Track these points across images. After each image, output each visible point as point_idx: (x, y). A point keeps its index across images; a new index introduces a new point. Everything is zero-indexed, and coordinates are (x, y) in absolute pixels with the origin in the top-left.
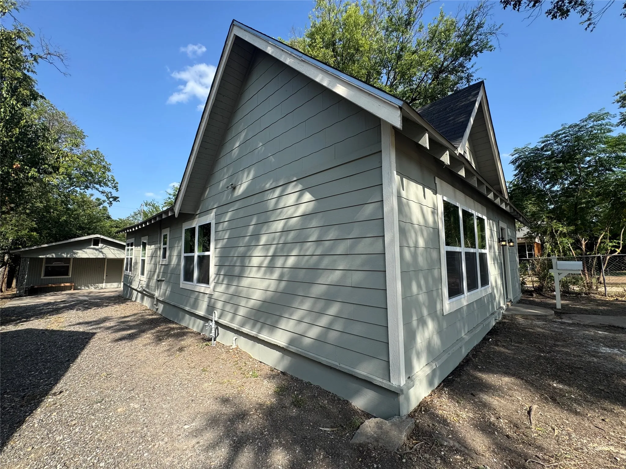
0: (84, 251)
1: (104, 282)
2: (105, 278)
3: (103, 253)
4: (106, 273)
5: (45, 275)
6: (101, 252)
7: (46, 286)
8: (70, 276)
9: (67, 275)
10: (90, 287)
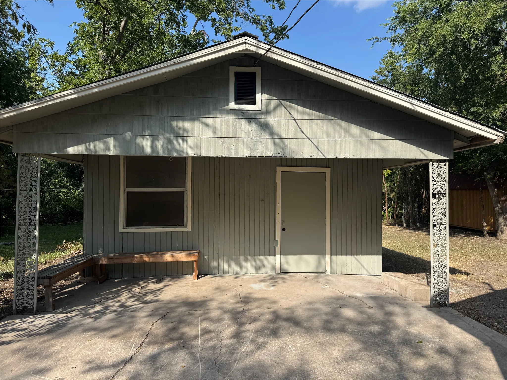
0: (207, 125)
1: (278, 249)
2: (278, 237)
3: (272, 134)
4: (282, 222)
5: (129, 223)
6: (265, 127)
7: (126, 261)
8: (189, 229)
9: (180, 222)
10: (242, 263)
